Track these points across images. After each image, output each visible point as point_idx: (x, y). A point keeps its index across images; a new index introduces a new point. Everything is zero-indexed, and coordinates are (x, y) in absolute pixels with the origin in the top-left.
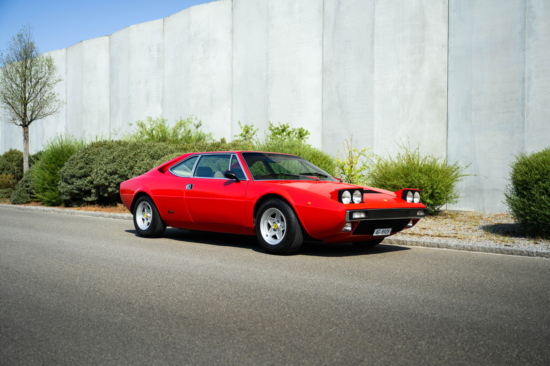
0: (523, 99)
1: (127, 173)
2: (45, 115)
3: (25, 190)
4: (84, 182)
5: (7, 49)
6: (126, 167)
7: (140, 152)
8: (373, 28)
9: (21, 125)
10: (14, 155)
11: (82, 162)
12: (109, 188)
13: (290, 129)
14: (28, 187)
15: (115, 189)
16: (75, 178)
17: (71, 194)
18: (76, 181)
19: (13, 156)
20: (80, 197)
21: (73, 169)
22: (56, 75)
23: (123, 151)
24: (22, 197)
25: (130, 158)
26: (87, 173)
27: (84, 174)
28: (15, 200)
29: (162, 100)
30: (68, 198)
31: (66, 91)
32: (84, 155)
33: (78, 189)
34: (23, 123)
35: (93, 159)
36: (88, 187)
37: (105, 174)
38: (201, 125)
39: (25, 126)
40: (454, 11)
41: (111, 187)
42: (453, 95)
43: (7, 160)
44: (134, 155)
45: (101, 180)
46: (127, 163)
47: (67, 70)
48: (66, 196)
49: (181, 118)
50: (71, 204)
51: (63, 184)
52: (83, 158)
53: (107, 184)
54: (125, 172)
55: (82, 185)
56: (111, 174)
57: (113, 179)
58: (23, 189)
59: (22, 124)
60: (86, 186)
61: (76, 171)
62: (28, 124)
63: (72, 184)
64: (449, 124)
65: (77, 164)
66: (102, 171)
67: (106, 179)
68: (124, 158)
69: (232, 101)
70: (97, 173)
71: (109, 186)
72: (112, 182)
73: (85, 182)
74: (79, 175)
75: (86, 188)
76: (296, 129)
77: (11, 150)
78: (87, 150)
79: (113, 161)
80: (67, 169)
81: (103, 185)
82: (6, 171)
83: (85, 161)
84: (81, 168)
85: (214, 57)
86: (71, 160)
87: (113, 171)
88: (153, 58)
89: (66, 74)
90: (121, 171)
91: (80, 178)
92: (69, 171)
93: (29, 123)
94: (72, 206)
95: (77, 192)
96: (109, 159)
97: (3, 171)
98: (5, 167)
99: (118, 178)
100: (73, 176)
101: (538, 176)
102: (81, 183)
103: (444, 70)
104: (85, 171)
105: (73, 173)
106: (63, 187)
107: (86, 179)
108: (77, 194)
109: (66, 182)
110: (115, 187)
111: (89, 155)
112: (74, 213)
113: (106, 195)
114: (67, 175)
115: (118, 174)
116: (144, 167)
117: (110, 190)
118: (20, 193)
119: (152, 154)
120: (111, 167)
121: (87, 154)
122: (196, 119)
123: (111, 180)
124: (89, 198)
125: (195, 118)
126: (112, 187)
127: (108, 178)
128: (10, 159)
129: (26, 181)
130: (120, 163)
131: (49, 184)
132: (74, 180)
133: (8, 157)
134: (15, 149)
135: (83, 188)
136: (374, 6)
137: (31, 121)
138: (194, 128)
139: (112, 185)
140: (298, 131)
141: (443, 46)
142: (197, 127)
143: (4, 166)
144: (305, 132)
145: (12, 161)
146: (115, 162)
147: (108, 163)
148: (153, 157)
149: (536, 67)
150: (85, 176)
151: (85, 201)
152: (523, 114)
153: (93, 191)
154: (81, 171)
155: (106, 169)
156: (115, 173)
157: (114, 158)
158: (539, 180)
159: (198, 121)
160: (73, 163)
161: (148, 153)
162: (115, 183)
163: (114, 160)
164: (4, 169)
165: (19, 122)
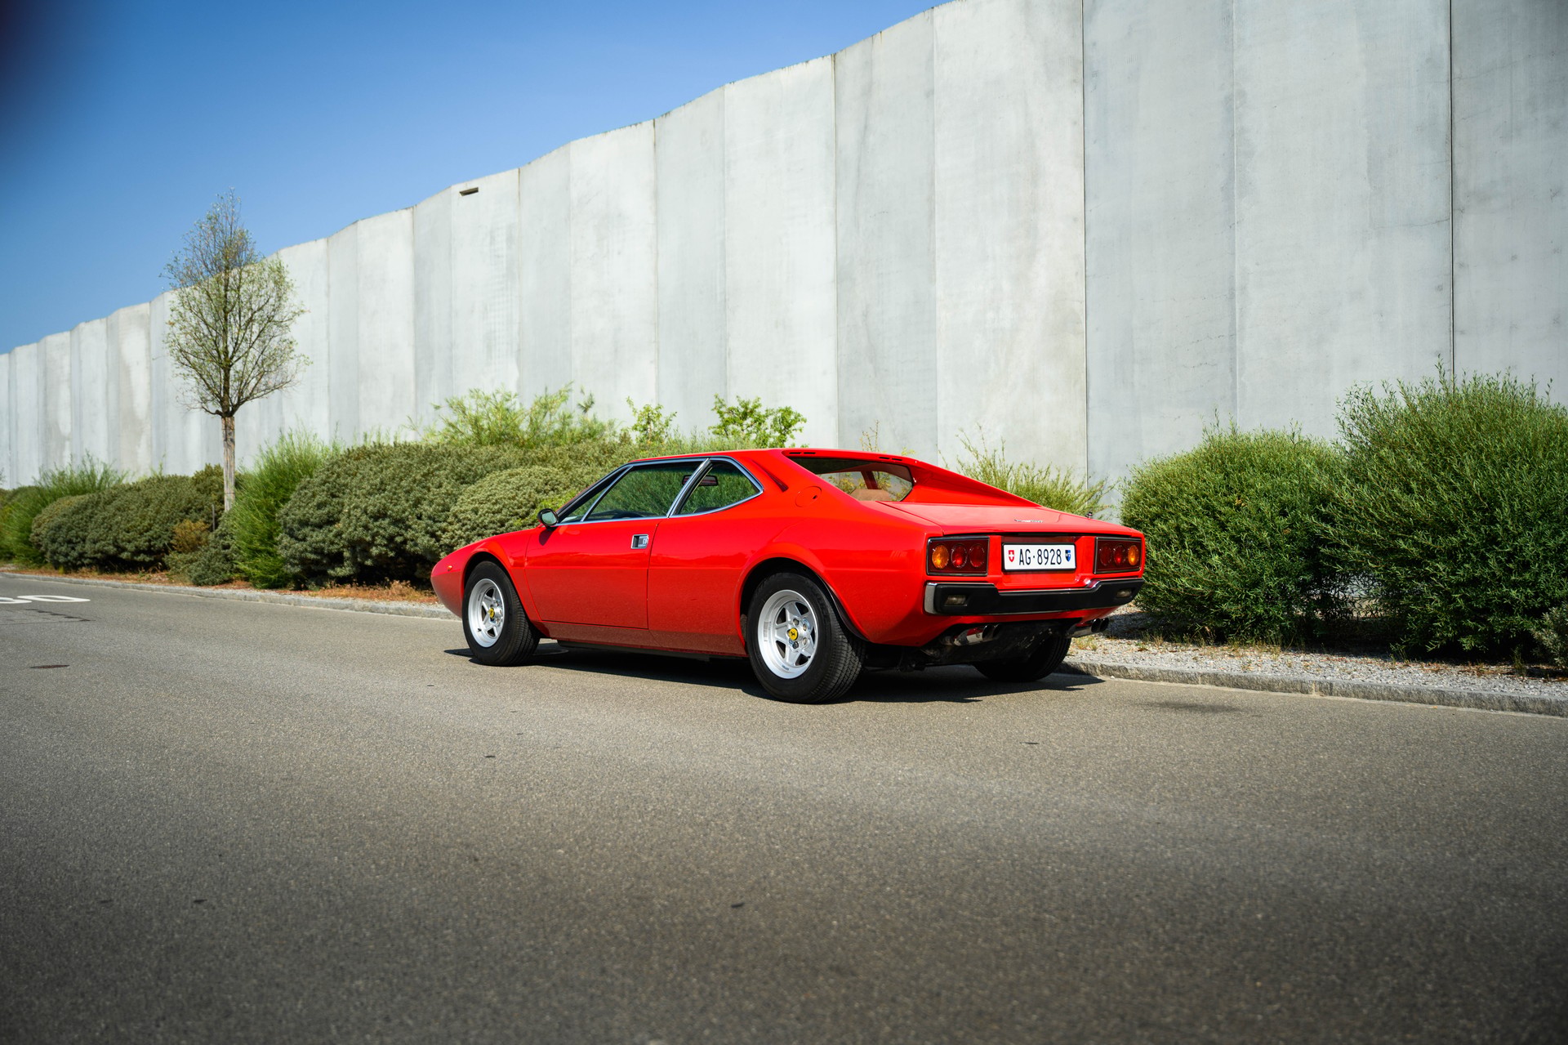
0: (1232, 336)
1: (407, 513)
2: (269, 389)
3: (220, 554)
4: (326, 536)
5: (186, 249)
6: (407, 501)
7: (438, 469)
8: (932, 184)
9: (218, 412)
10: (214, 478)
11: (323, 491)
12: (374, 548)
13: (761, 411)
14: (226, 547)
15: (384, 549)
16: (310, 528)
17: (303, 561)
18: (311, 533)
19: (213, 481)
20: (322, 568)
21: (304, 507)
22: (292, 301)
23: (402, 466)
24: (213, 571)
25: (414, 481)
26: (332, 516)
27: (326, 517)
28: (200, 576)
29: (519, 350)
30: (297, 570)
31: (328, 333)
32: (328, 477)
33: (316, 551)
34: (223, 407)
35: (346, 485)
36: (336, 546)
37: (364, 518)
38: (592, 403)
39: (227, 413)
40: (1095, 142)
41: (376, 546)
42: (1097, 329)
43: (198, 490)
44: (424, 475)
45: (355, 530)
46: (408, 492)
47: (329, 286)
48: (293, 565)
49: (546, 389)
50: (305, 583)
51: (286, 540)
52: (325, 482)
53: (369, 538)
54: (404, 512)
55: (324, 542)
56: (376, 517)
57: (380, 527)
58: (217, 554)
59: (220, 410)
60: (332, 543)
61: (311, 512)
62: (234, 411)
63: (304, 539)
64: (1091, 394)
65: (314, 495)
66: (359, 510)
67: (366, 528)
68: (403, 483)
69: (658, 350)
70: (349, 515)
71: (371, 544)
72: (377, 533)
73: (331, 535)
74: (317, 520)
75: (331, 548)
76: (775, 410)
77: (208, 467)
78: (336, 467)
79: (381, 488)
80: (293, 510)
81: (361, 541)
82: (195, 514)
83: (329, 489)
84: (320, 506)
85: (619, 253)
86: (302, 489)
87: (379, 511)
88: (498, 257)
89: (328, 294)
90: (394, 510)
91: (320, 526)
92: (297, 512)
93: (235, 407)
94: (306, 589)
95: (313, 556)
96: (372, 485)
97: (187, 514)
98: (193, 505)
99: (389, 524)
100: (304, 523)
101: (1154, 509)
102: (320, 538)
103: (1077, 273)
104: (329, 512)
105: (304, 515)
106: (286, 546)
107: (331, 528)
108: (314, 562)
109: (292, 536)
110: (385, 545)
111: (338, 476)
112: (299, 602)
113: (369, 562)
114: (294, 521)
115: (390, 516)
116: (439, 500)
117: (374, 551)
118: (209, 561)
119: (461, 472)
120: (375, 502)
121: (335, 475)
122: (582, 392)
123: (375, 530)
124: (338, 569)
125: (579, 390)
126: (380, 545)
127: (371, 525)
128: (206, 487)
129: (222, 536)
130: (394, 494)
131: (262, 541)
132: (307, 530)
133: (201, 484)
134: (217, 464)
135: (327, 548)
136: (933, 133)
137: (240, 403)
138: (580, 411)
139: (378, 540)
140: (779, 415)
141: (1075, 220)
142: (586, 411)
143: (190, 502)
144: (792, 417)
145: (210, 490)
146: (384, 490)
147: (370, 494)
148: (464, 479)
149: (1257, 264)
150: (331, 521)
151: (332, 578)
152: (1232, 370)
153: (346, 554)
154: (320, 512)
155: (366, 507)
156: (384, 516)
157: (382, 483)
158: (1158, 516)
159: (587, 394)
160: (306, 494)
161: (452, 471)
162: (384, 537)
163: (383, 487)
164: (191, 508)
165: (215, 407)
